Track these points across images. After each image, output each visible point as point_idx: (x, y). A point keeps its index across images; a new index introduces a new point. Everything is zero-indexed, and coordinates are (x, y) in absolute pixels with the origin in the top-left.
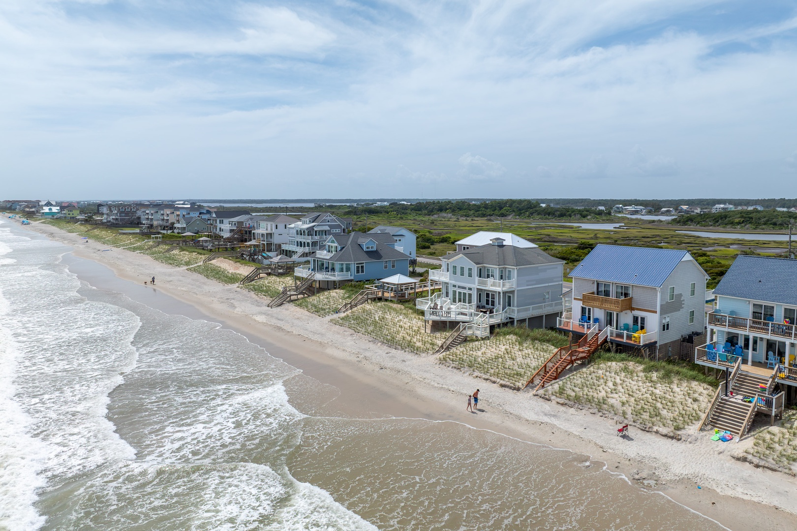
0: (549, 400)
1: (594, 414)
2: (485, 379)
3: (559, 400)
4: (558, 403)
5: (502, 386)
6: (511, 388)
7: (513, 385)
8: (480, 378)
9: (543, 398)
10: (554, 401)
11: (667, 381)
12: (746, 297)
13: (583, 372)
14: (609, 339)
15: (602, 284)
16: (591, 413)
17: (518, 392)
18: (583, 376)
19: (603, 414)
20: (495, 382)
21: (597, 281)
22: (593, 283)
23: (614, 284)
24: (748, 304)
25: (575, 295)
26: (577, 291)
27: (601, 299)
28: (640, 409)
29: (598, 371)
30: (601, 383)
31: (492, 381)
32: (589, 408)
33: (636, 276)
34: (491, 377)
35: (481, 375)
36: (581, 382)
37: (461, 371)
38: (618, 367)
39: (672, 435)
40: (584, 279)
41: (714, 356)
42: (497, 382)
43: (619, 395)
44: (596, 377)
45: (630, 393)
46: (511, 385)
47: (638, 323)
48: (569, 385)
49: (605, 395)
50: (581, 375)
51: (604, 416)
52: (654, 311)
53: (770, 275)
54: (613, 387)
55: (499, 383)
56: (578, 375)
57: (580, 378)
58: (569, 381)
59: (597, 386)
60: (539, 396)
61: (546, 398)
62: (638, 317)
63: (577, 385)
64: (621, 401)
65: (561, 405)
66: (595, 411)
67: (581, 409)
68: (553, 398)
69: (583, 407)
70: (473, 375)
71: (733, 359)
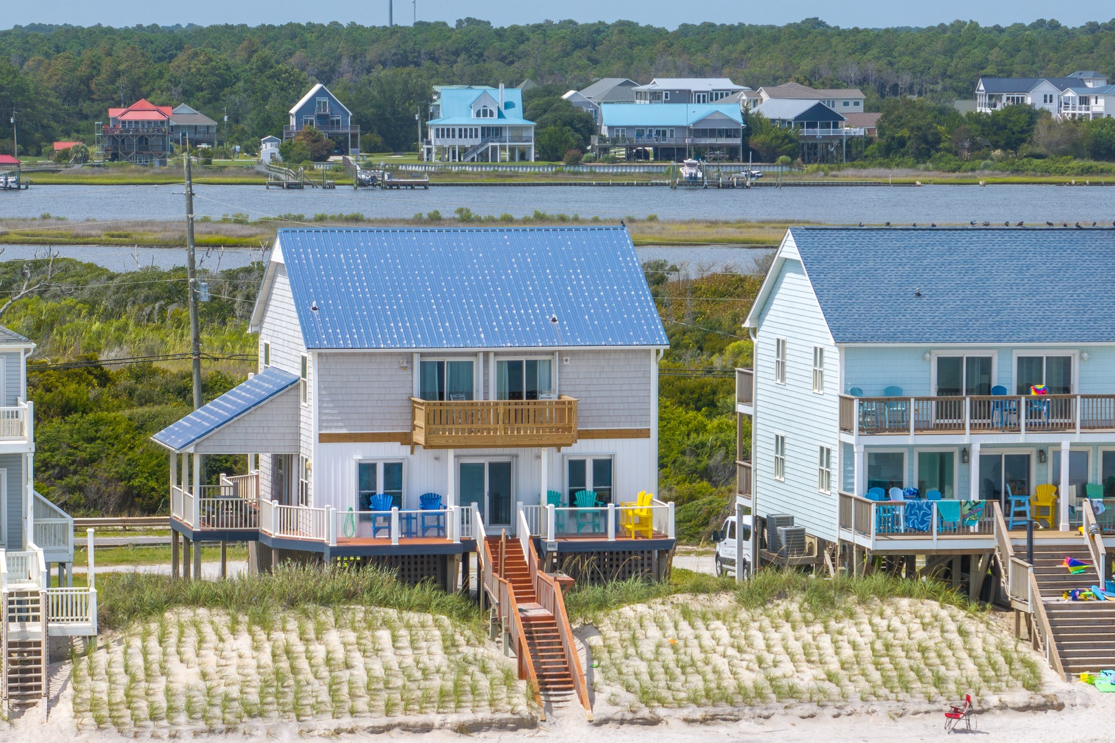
0: (653, 722)
1: (812, 716)
2: (376, 730)
3: (685, 713)
4: (689, 721)
5: (464, 729)
6: (502, 726)
7: (508, 715)
8: (352, 731)
9: (632, 722)
10: (670, 721)
11: (841, 613)
12: (928, 341)
13: (605, 646)
14: (553, 546)
15: (441, 365)
16: (803, 718)
17: (536, 730)
18: (619, 653)
19: (837, 708)
20: (428, 725)
21: (422, 355)
22: (405, 365)
23: (492, 356)
24: (924, 359)
25: (325, 424)
26: (330, 408)
27: (501, 410)
28: (886, 681)
29: (640, 633)
30: (698, 656)
31: (414, 727)
32: (786, 707)
33: (554, 320)
34: (400, 718)
35: (346, 722)
36: (643, 667)
37: (250, 735)
38: (665, 615)
39: (1043, 700)
40: (364, 354)
41: (925, 515)
42: (437, 725)
43: (787, 667)
44: (659, 646)
45: (803, 657)
46: (498, 716)
47: (584, 484)
48: (632, 680)
49: (760, 677)
50: (609, 652)
51: (843, 712)
52: (641, 430)
53: (925, 276)
54: (745, 656)
55: (449, 725)
56: (605, 655)
57: (624, 660)
58: (613, 673)
59: (700, 664)
60: (614, 720)
61: (643, 719)
62: (583, 463)
63: (652, 677)
64: (816, 679)
65: (701, 722)
66: (809, 708)
67: (767, 717)
68: (661, 712)
69: (766, 709)
70: (316, 733)
71: (977, 511)
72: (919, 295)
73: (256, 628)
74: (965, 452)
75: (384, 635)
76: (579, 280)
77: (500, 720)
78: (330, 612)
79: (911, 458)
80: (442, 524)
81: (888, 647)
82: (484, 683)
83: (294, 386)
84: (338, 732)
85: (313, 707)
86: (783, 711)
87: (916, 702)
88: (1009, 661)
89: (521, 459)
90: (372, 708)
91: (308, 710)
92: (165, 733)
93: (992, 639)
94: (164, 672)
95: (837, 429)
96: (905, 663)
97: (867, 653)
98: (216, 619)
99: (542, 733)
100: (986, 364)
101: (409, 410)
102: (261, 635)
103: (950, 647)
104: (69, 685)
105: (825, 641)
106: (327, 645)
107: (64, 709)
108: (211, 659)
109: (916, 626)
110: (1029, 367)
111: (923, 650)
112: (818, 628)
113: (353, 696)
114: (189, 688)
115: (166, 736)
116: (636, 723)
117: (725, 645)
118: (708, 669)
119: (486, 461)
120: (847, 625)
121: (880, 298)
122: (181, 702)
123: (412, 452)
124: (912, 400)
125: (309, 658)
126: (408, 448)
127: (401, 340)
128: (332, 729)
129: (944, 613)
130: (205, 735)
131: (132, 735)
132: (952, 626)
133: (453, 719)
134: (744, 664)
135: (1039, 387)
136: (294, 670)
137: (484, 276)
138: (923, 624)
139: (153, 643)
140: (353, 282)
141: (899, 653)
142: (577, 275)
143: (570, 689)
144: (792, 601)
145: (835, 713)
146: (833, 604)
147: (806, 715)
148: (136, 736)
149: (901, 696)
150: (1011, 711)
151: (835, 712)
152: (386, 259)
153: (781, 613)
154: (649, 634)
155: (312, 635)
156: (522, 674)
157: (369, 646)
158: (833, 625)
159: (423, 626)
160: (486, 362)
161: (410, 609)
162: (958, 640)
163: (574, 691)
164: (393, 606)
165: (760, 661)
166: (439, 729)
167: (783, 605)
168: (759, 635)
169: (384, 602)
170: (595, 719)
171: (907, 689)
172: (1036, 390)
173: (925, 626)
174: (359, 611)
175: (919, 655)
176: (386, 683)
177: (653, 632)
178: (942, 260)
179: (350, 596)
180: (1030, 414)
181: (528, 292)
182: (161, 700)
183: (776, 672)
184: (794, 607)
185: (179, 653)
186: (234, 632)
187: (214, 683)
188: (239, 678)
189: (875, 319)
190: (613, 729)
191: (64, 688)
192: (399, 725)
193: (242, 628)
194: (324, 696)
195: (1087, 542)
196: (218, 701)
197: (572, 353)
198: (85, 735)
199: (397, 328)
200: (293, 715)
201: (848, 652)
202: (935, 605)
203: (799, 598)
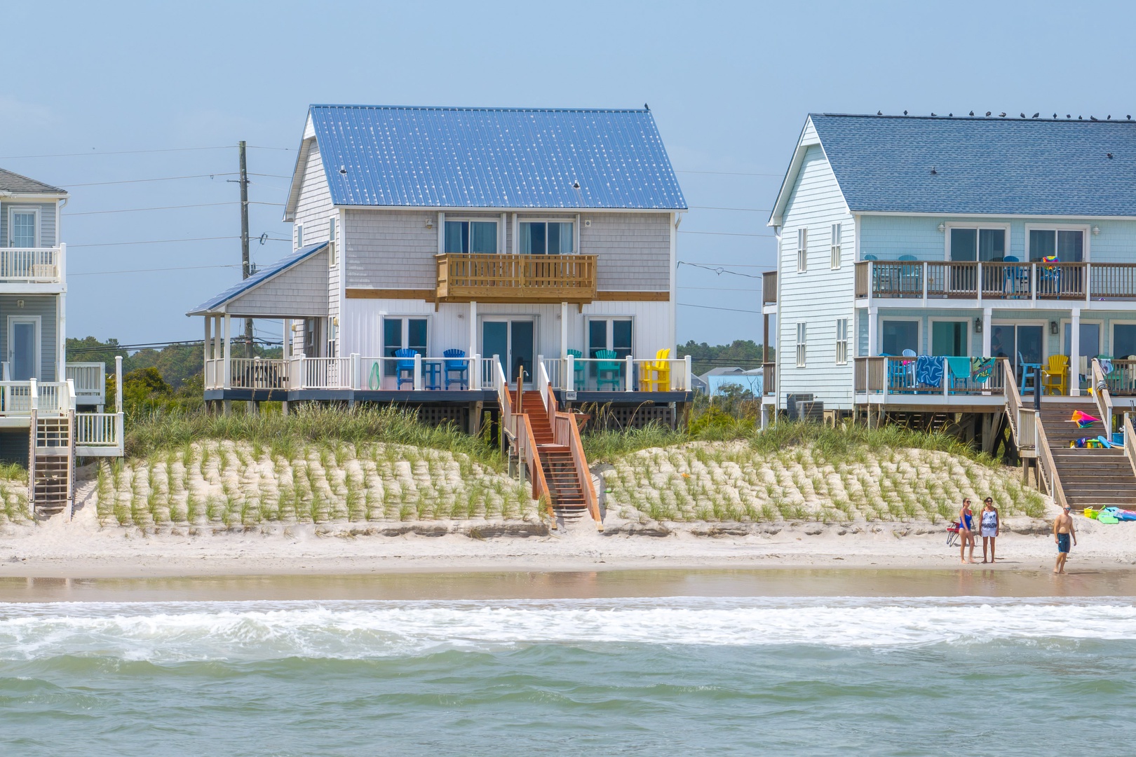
0: (663, 533)
1: (818, 533)
2: (391, 533)
3: (693, 526)
4: (698, 534)
5: (476, 534)
6: (514, 532)
8: (367, 533)
9: (641, 533)
10: (678, 533)
11: (852, 458)
12: (942, 211)
13: (619, 478)
14: (572, 395)
15: (465, 225)
16: (809, 534)
17: (547, 537)
18: (632, 482)
19: (843, 526)
20: (441, 529)
21: (447, 214)
22: (430, 223)
23: (515, 217)
24: (939, 230)
25: (351, 280)
26: (357, 265)
27: (522, 264)
28: (892, 509)
29: (653, 468)
30: (709, 485)
31: (428, 530)
32: (792, 525)
33: (576, 186)
34: (413, 522)
35: (362, 525)
36: (655, 494)
37: (268, 534)
38: (680, 457)
39: (1045, 525)
40: (390, 212)
41: (936, 370)
42: (450, 529)
43: (796, 497)
44: (671, 479)
45: (813, 491)
46: (510, 523)
47: (605, 345)
48: (644, 502)
49: (769, 502)
50: (623, 482)
51: (848, 530)
52: (661, 293)
53: (941, 157)
54: (754, 488)
55: (462, 530)
56: (619, 483)
57: (637, 488)
58: (626, 497)
59: (711, 493)
60: (624, 531)
61: (652, 530)
62: (604, 323)
63: (663, 499)
64: (823, 506)
65: (709, 535)
66: (814, 526)
67: (774, 533)
68: (670, 525)
69: (773, 525)
70: (332, 534)
71: (987, 368)
72: (934, 172)
73: (280, 458)
74: (978, 323)
75: (405, 466)
76: (602, 155)
77: (513, 526)
78: (352, 447)
79: (925, 327)
80: (465, 378)
81: (895, 484)
82: (498, 501)
83: (323, 250)
84: (354, 533)
85: (330, 514)
86: (790, 528)
87: (921, 524)
88: (1014, 497)
89: (543, 320)
90: (387, 516)
91: (326, 516)
92: (185, 531)
93: (999, 482)
94: (187, 485)
95: (853, 298)
96: (913, 497)
97: (875, 489)
98: (241, 449)
99: (553, 539)
100: (999, 236)
101: (433, 268)
102: (284, 462)
103: (958, 485)
104: (95, 494)
105: (836, 480)
106: (347, 470)
107: (88, 513)
108: (233, 478)
109: (925, 469)
110: (1041, 240)
111: (931, 487)
112: (829, 468)
113: (370, 506)
114: (210, 499)
115: (186, 533)
116: (645, 534)
117: (736, 479)
118: (721, 496)
119: (508, 320)
120: (859, 469)
121: (896, 174)
122: (202, 509)
123: (437, 310)
124: (925, 264)
125: (330, 480)
126: (433, 305)
127: (426, 199)
128: (348, 530)
129: (954, 460)
130: (224, 533)
131: (153, 531)
132: (961, 470)
133: (466, 524)
134: (754, 493)
135: (1050, 258)
136: (314, 489)
137: (510, 148)
138: (932, 468)
139: (179, 467)
140: (382, 151)
141: (908, 489)
142: (600, 149)
143: (583, 507)
144: (805, 447)
145: (841, 531)
146: (844, 451)
147: (812, 532)
148: (157, 532)
149: (905, 520)
150: (1014, 534)
151: (841, 529)
152: (414, 132)
153: (793, 457)
154: (662, 470)
155: (334, 463)
156: (536, 495)
157: (388, 472)
158: (844, 467)
159: (442, 459)
160: (509, 223)
161: (431, 445)
162: (965, 481)
163: (587, 509)
164: (413, 443)
165: (770, 492)
166: (452, 533)
167: (795, 450)
168: (771, 473)
169: (405, 439)
170: (605, 529)
171: (912, 513)
172: (1047, 260)
173: (933, 469)
174: (380, 448)
175: (927, 491)
176: (403, 498)
177: (667, 467)
178: (958, 144)
179: (372, 433)
180: (1041, 282)
181: (552, 162)
182: (184, 508)
183: (786, 501)
184: (807, 453)
185: (203, 473)
186: (257, 459)
187: (236, 496)
188: (259, 492)
189: (890, 192)
190: (622, 539)
191: (90, 496)
192: (413, 528)
193: (267, 457)
194: (342, 506)
195: (1095, 400)
196: (239, 509)
197: (593, 216)
198: (107, 531)
199: (423, 190)
200: (312, 520)
201: (856, 487)
202: (945, 455)
203: (811, 445)
